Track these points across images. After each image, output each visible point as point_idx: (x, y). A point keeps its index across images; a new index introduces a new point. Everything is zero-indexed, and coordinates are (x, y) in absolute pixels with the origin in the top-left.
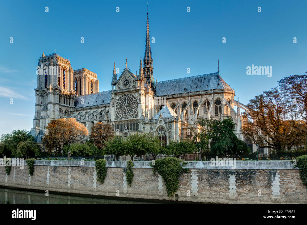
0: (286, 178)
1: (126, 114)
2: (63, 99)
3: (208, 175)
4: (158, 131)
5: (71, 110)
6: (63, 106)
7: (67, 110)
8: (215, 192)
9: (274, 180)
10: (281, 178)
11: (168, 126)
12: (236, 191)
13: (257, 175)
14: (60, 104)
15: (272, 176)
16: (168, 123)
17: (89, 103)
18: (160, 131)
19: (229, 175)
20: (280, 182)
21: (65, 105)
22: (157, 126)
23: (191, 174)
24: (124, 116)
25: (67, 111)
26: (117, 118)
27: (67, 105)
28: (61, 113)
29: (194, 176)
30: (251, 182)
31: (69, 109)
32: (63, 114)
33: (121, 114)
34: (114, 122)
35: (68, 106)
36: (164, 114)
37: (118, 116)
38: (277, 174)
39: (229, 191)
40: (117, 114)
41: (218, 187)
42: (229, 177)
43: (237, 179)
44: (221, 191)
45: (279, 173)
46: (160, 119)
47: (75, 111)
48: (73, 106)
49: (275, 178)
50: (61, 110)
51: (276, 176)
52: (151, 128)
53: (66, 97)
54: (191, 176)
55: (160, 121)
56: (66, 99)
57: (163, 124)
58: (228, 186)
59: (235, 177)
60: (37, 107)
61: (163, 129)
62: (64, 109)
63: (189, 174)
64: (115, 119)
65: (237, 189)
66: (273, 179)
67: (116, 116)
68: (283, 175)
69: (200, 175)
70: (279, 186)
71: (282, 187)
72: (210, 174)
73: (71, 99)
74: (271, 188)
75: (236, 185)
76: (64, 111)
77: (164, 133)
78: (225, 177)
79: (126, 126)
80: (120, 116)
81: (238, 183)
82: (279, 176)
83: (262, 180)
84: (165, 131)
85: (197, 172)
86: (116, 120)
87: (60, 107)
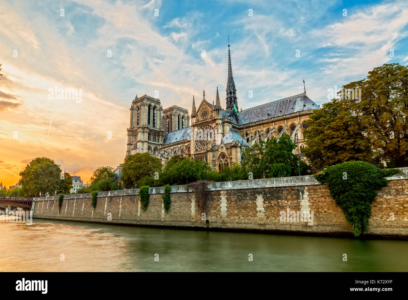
0: (316, 196)
1: (204, 146)
2: (152, 137)
3: (236, 197)
4: (220, 159)
5: (160, 147)
6: (152, 144)
7: (156, 147)
8: (243, 217)
9: (303, 199)
10: (310, 196)
11: (229, 152)
12: (264, 214)
13: (284, 193)
14: (149, 142)
15: (301, 194)
16: (229, 149)
17: (176, 139)
18: (222, 158)
19: (256, 196)
20: (309, 201)
21: (154, 142)
22: (219, 153)
23: (221, 196)
24: (203, 148)
25: (156, 149)
26: (197, 150)
27: (156, 143)
28: (150, 151)
29: (224, 199)
30: (279, 202)
31: (158, 146)
32: (152, 151)
33: (200, 146)
34: (193, 155)
35: (158, 143)
36: (227, 139)
37: (198, 148)
38: (305, 191)
39: (257, 214)
40: (196, 146)
41: (246, 210)
42: (256, 197)
43: (264, 200)
44: (249, 215)
45: (308, 190)
46: (221, 146)
47: (163, 148)
48: (162, 143)
49: (304, 196)
50: (150, 148)
51: (305, 193)
52: (214, 156)
53: (156, 134)
54: (221, 199)
55: (221, 147)
56: (155, 137)
57: (224, 150)
58: (256, 208)
59: (263, 197)
60: (129, 146)
61: (225, 156)
62: (153, 147)
63: (219, 197)
64: (194, 152)
65: (264, 211)
66: (301, 198)
67: (196, 148)
68: (312, 192)
69: (229, 197)
70: (309, 205)
71: (312, 207)
72: (238, 195)
73: (161, 137)
74: (300, 209)
75: (264, 207)
76: (153, 149)
77: (226, 161)
78: (253, 198)
79: (204, 159)
80: (199, 148)
81: (266, 205)
82: (308, 193)
83: (290, 199)
84: (227, 158)
85: (226, 193)
86: (196, 153)
87: (149, 145)
